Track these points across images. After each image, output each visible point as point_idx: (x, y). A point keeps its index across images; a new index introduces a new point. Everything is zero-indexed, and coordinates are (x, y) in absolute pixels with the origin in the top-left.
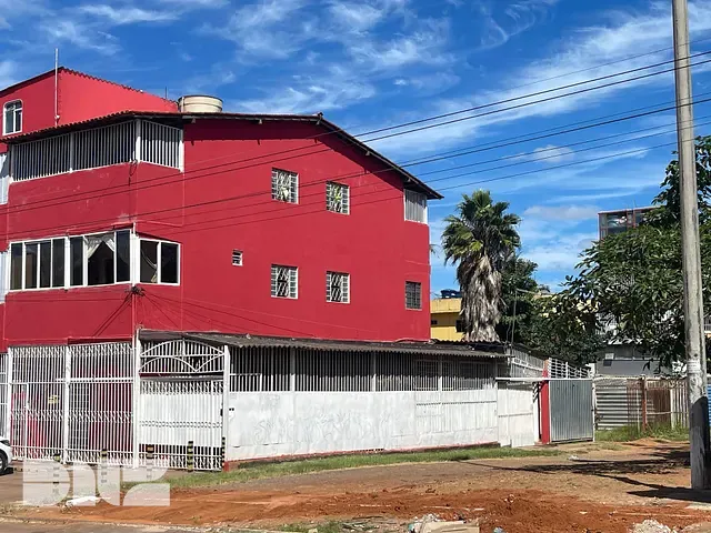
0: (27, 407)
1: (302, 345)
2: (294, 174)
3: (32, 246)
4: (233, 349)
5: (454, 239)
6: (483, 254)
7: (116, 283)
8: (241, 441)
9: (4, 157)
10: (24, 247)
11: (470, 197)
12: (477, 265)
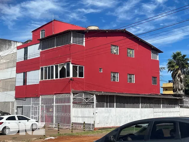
0: (45, 112)
1: (119, 95)
2: (117, 46)
3: (46, 68)
4: (97, 96)
5: (171, 65)
6: (179, 70)
7: (66, 77)
8: (99, 122)
9: (39, 44)
10: (44, 68)
11: (175, 53)
12: (177, 72)
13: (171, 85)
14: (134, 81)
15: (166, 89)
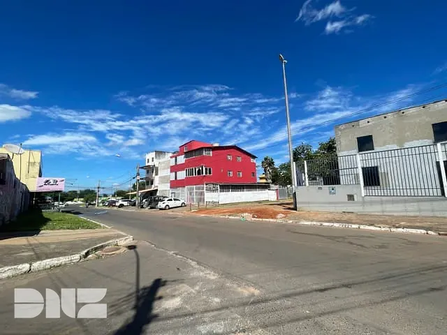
0: (189, 195)
2: (231, 155)
4: (220, 186)
5: (263, 164)
7: (201, 175)
8: (221, 201)
9: (184, 155)
10: (187, 170)
11: (265, 157)
12: (267, 168)
13: (264, 176)
14: (241, 176)
15: (261, 178)
